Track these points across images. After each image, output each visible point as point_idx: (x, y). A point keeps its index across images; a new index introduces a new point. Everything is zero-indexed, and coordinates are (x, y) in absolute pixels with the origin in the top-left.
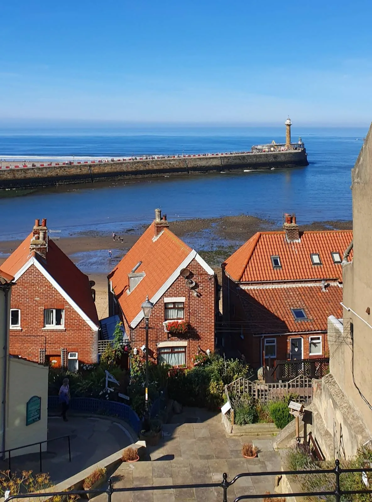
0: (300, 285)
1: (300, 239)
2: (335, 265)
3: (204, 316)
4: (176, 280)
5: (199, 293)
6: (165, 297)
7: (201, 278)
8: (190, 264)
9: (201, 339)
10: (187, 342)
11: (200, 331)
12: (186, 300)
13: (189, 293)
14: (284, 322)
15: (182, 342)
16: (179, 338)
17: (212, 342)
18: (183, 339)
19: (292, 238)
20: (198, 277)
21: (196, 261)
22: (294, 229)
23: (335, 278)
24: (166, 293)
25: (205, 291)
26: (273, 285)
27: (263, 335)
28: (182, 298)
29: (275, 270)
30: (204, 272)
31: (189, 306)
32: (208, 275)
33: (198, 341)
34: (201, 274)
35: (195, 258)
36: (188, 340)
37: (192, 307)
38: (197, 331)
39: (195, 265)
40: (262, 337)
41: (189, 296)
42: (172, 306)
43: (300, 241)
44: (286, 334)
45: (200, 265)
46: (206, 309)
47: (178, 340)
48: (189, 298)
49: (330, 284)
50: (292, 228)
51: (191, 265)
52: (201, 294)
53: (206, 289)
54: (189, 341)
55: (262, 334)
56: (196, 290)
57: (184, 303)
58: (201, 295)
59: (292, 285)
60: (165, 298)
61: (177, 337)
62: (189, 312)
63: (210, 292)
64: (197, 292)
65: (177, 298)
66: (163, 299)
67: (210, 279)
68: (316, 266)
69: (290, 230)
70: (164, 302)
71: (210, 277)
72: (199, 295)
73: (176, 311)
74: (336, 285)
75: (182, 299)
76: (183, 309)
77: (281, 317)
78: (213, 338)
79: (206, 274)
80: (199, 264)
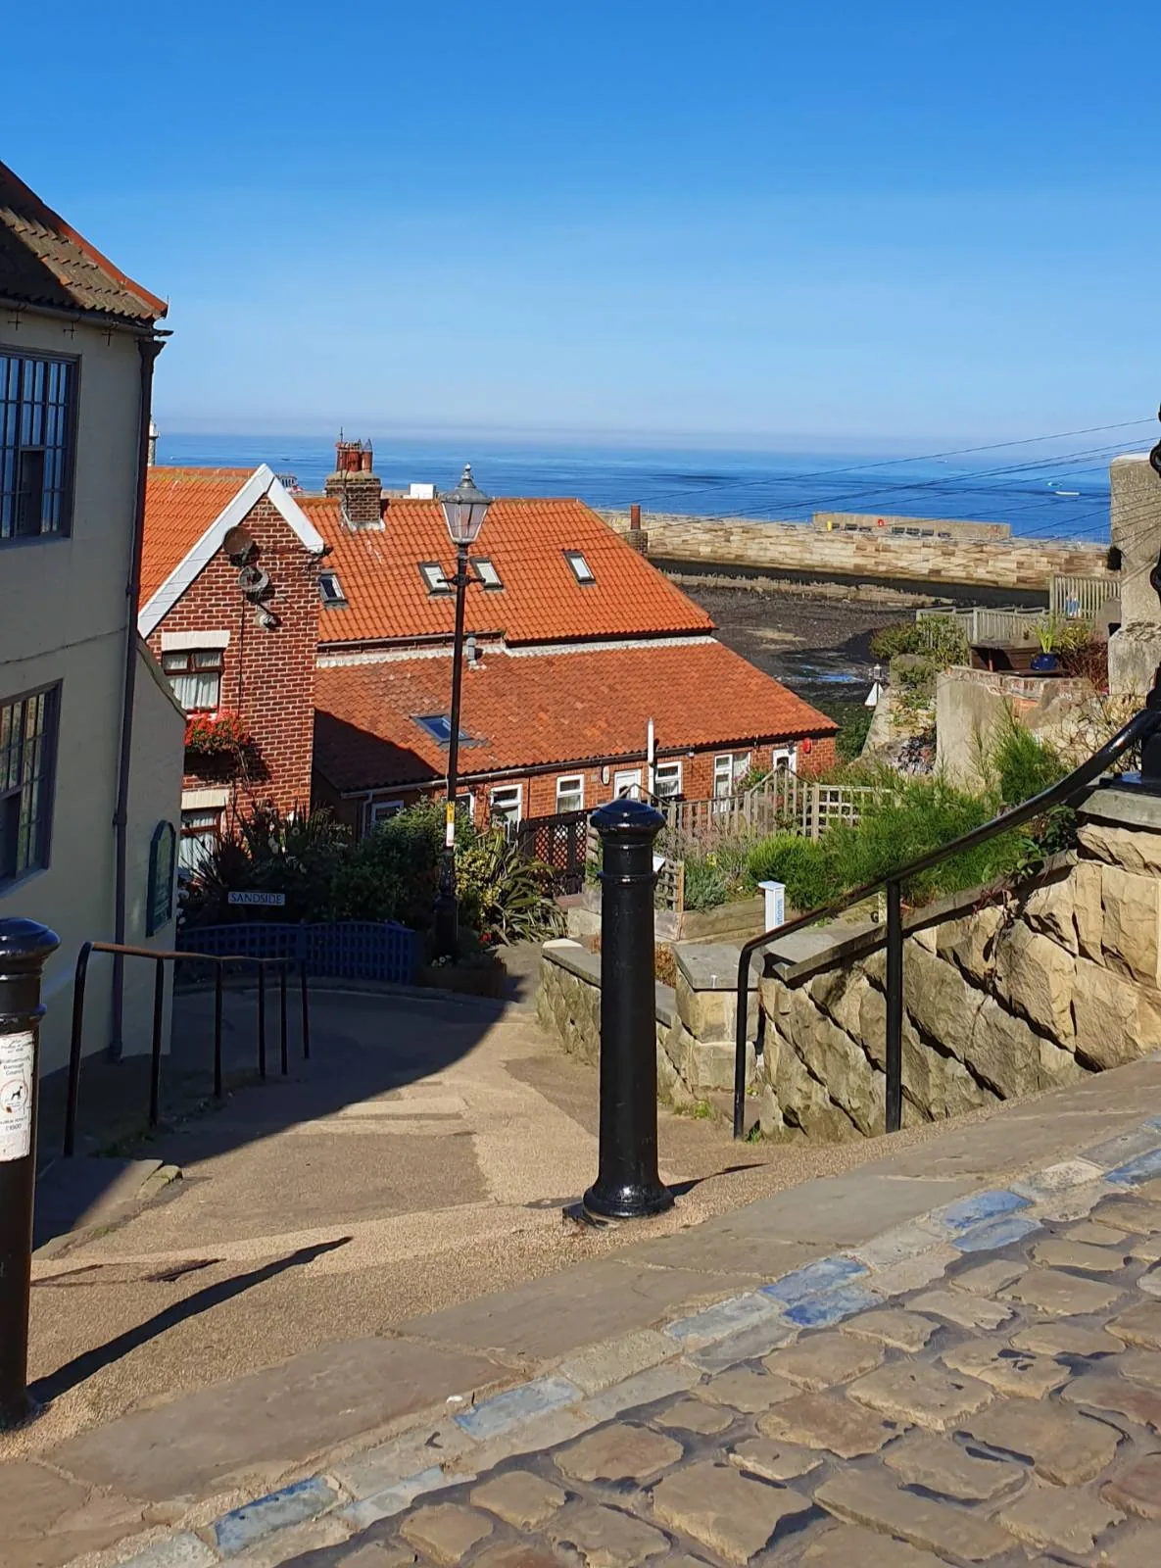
0: (404, 655)
1: (382, 522)
2: (487, 595)
3: (285, 697)
4: (203, 570)
5: (273, 614)
6: (166, 631)
7: (281, 564)
8: (248, 514)
9: (270, 778)
10: (227, 792)
11: (268, 751)
12: (232, 639)
13: (243, 616)
14: (410, 751)
15: (211, 792)
16: (201, 779)
17: (303, 785)
18: (216, 780)
19: (361, 517)
20: (275, 558)
21: (270, 503)
22: (368, 489)
23: (495, 631)
24: (170, 615)
25: (291, 608)
26: (329, 658)
27: (371, 792)
28: (221, 632)
29: (331, 612)
30: (290, 542)
31: (240, 662)
32: (305, 552)
33: (262, 784)
34: (284, 551)
35: (269, 495)
36: (231, 785)
37: (248, 667)
38: (262, 750)
39: (266, 516)
40: (367, 797)
41: (243, 627)
42: (183, 665)
43: (383, 525)
44: (433, 783)
45: (282, 519)
46: (293, 669)
47: (201, 786)
48: (243, 633)
49: (481, 650)
50: (365, 487)
51: (252, 516)
52: (278, 620)
53: (297, 602)
54: (235, 787)
55: (369, 787)
56: (265, 604)
57: (222, 650)
58: (279, 623)
59: (382, 655)
60: (163, 634)
61: (198, 775)
62: (241, 683)
63: (307, 613)
64: (268, 612)
65: (203, 633)
66: (159, 637)
67: (309, 569)
68: (438, 597)
69: (357, 490)
70: (159, 649)
71: (309, 560)
72: (274, 622)
73: (194, 681)
74: (498, 652)
75: (219, 638)
76: (218, 672)
77: (396, 741)
78: (307, 774)
79: (299, 549)
80: (279, 514)
